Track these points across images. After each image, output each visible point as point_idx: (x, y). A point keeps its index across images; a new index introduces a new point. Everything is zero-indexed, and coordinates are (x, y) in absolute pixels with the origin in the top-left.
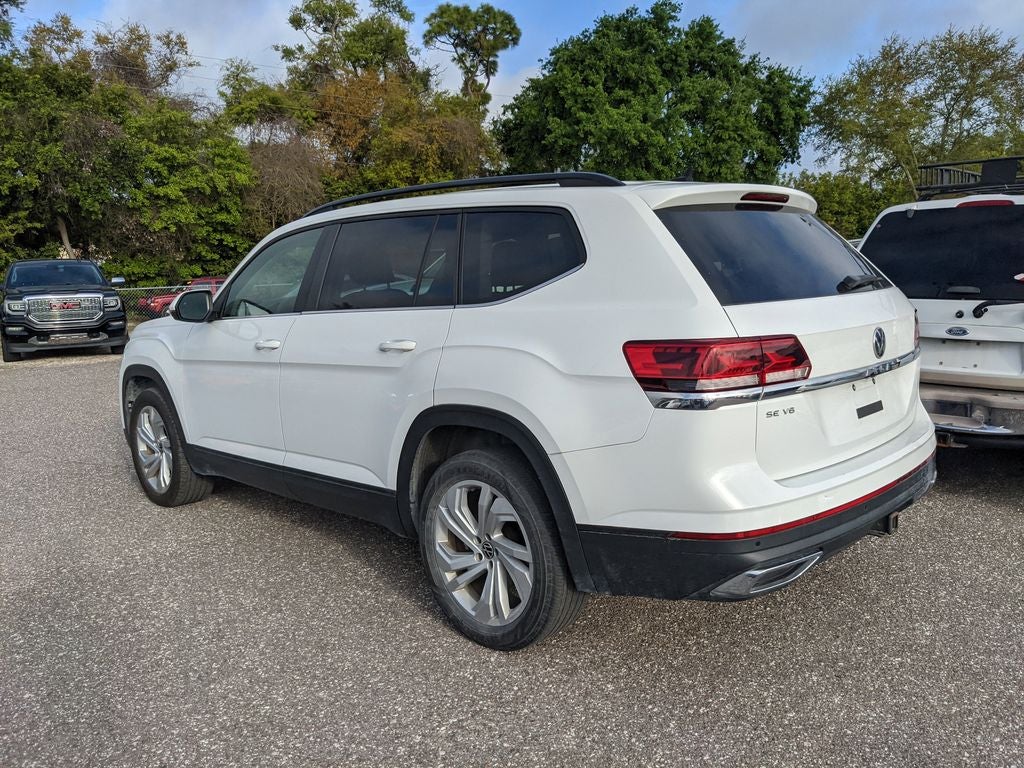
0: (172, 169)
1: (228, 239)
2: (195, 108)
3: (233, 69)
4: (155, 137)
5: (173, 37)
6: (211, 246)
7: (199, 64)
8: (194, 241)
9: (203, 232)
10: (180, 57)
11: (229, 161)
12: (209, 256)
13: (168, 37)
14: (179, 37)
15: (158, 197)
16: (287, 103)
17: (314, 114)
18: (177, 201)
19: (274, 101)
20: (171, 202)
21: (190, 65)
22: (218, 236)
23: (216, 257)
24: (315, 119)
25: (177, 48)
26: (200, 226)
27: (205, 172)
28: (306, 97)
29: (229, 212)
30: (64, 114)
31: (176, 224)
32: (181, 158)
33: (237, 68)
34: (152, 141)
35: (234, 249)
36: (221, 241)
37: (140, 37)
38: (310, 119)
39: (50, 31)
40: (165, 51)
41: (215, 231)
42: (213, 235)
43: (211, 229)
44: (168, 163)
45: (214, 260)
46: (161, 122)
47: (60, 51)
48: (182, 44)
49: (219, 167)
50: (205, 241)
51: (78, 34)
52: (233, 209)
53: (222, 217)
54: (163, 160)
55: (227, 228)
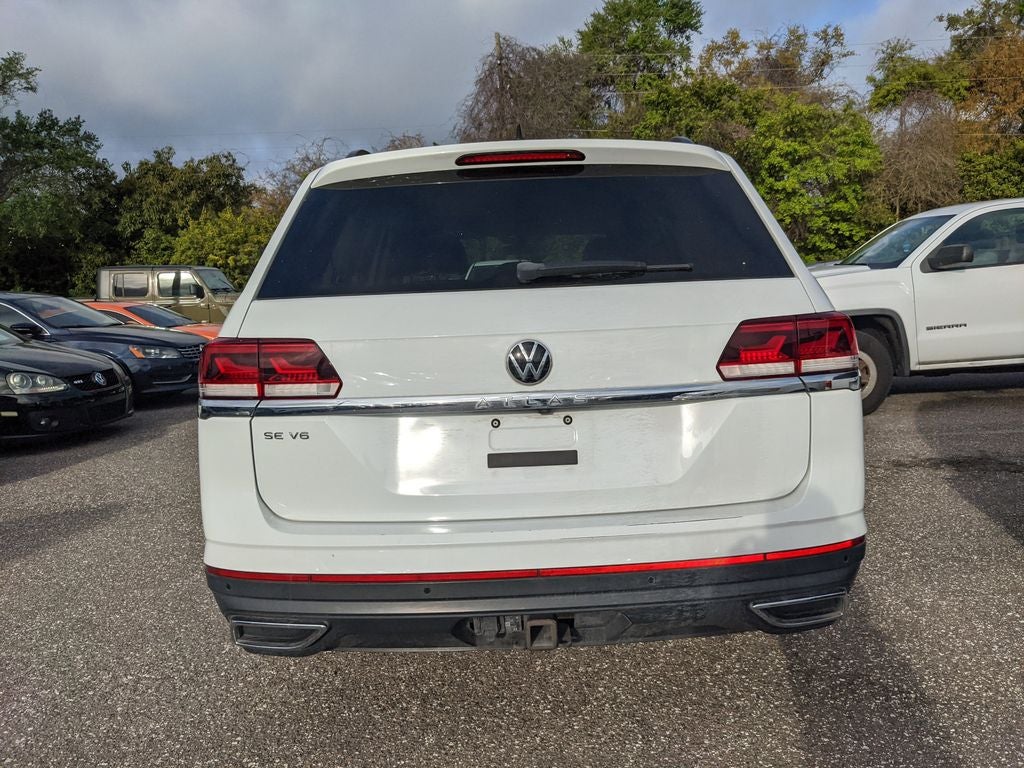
0: (794, 163)
1: (844, 227)
2: (835, 98)
3: (889, 50)
4: (781, 133)
5: (830, 31)
6: (827, 235)
7: (852, 53)
8: (810, 231)
9: (818, 222)
10: (835, 49)
11: (851, 148)
12: (824, 246)
13: (825, 32)
14: (836, 29)
15: (777, 191)
16: (939, 77)
17: (966, 83)
18: (794, 192)
19: (925, 77)
20: (790, 195)
21: (845, 55)
22: (835, 226)
23: (832, 246)
24: (968, 89)
25: (833, 40)
26: (817, 216)
27: (826, 161)
28: (964, 66)
29: (847, 201)
30: (700, 123)
31: (791, 216)
32: (802, 150)
33: (894, 49)
34: (779, 137)
35: (850, 238)
36: (837, 230)
37: (799, 38)
38: (962, 90)
39: (720, 48)
40: (821, 45)
41: (833, 220)
42: (830, 225)
43: (828, 219)
44: (790, 157)
45: (831, 250)
46: (787, 118)
47: (728, 63)
48: (838, 36)
49: (840, 155)
50: (821, 231)
51: (744, 46)
52: (851, 196)
53: (840, 206)
54: (785, 156)
55: (845, 217)
